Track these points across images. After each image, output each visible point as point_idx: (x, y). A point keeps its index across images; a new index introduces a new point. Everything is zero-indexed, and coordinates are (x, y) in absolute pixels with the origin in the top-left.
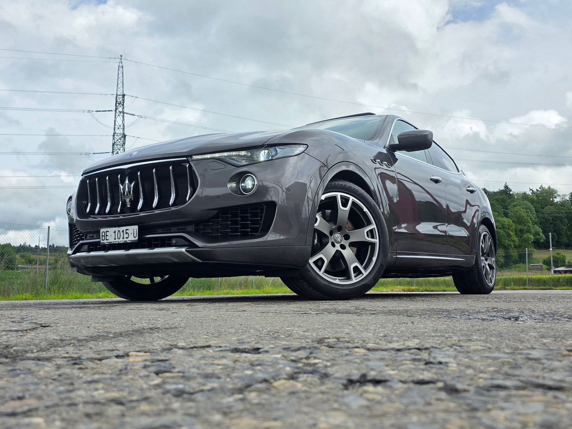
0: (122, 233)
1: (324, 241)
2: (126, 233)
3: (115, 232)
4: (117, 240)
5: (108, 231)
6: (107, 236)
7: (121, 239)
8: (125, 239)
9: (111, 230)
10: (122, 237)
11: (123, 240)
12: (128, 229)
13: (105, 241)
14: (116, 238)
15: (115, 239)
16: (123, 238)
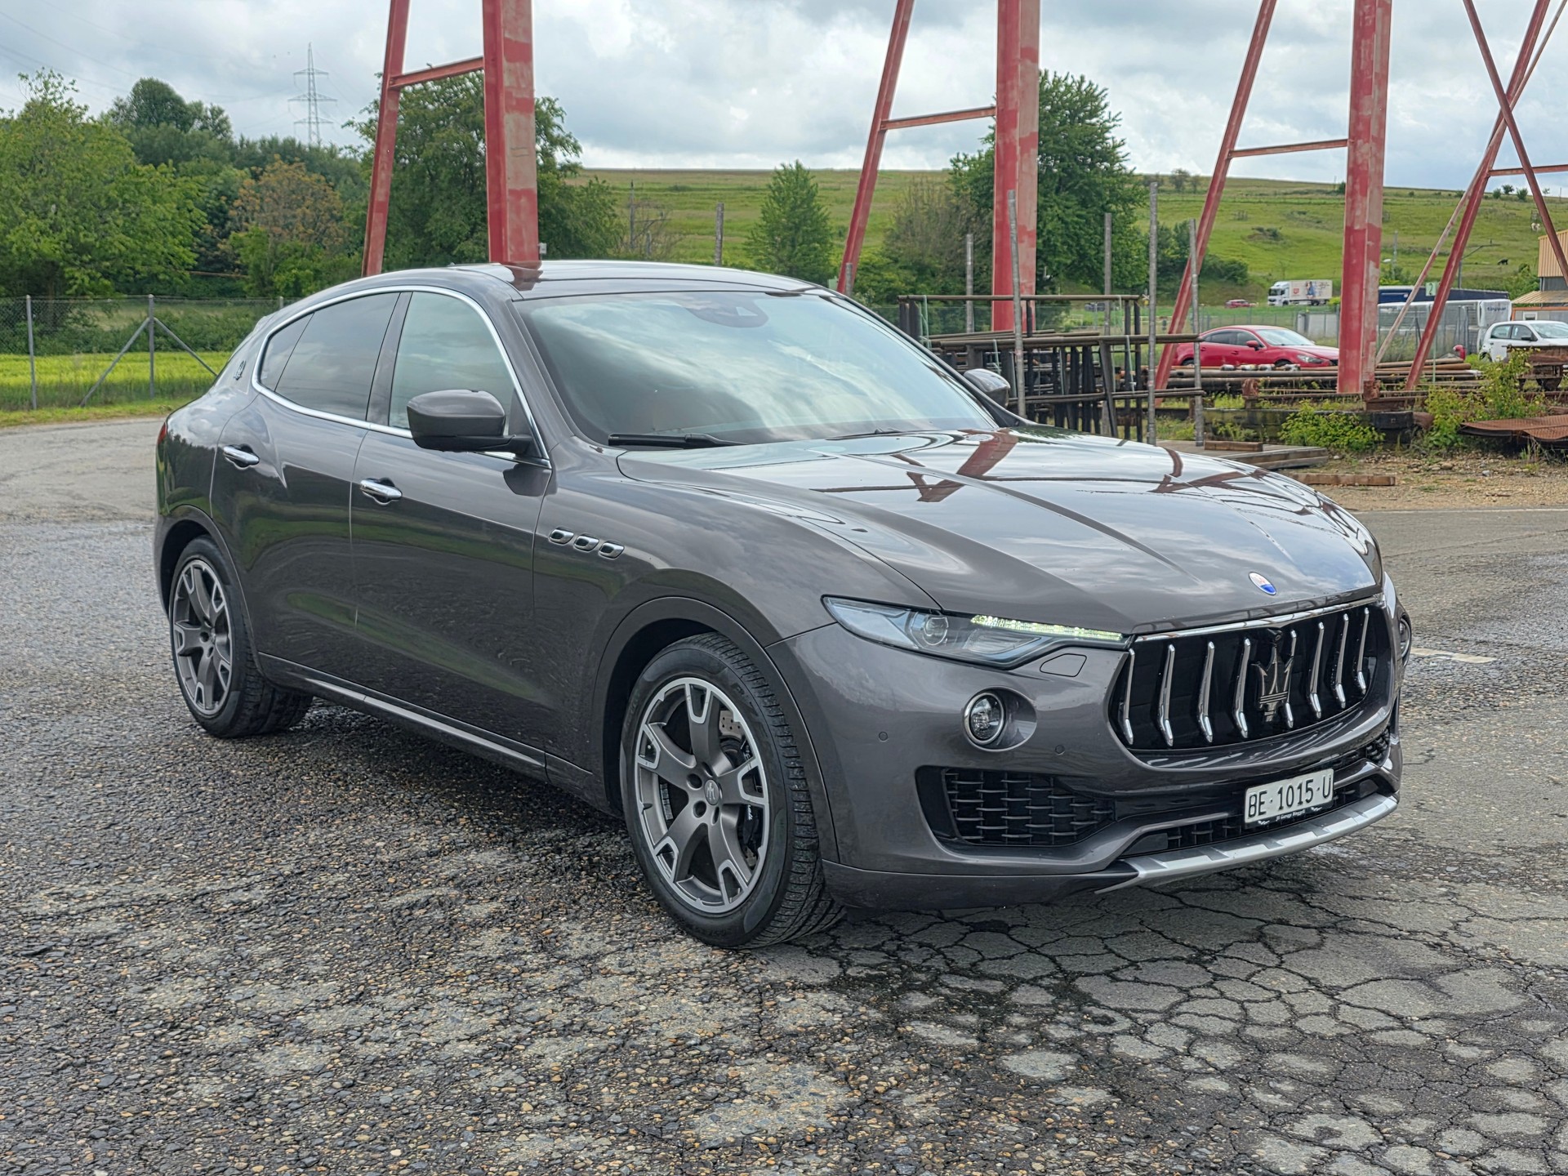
0: (1297, 792)
2: (1308, 790)
3: (1280, 792)
4: (1286, 810)
5: (1265, 793)
6: (1261, 803)
7: (1295, 807)
8: (1305, 805)
9: (1272, 788)
10: (1297, 801)
11: (1300, 807)
12: (1311, 781)
13: (1257, 818)
14: (1284, 804)
15: (1281, 808)
16: (1300, 803)
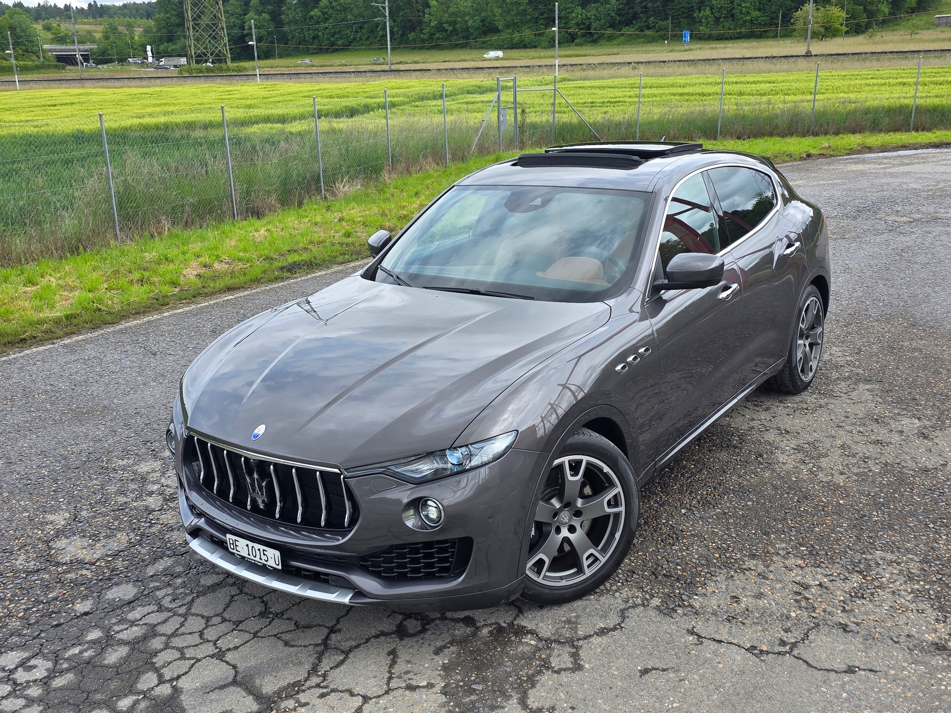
0: (257, 552)
1: (545, 529)
2: (264, 554)
3: (247, 546)
4: (252, 557)
5: (237, 541)
6: (237, 546)
7: (258, 559)
8: (264, 562)
9: (242, 541)
10: (258, 556)
12: (266, 551)
13: (235, 552)
15: (249, 554)
16: (261, 559)
